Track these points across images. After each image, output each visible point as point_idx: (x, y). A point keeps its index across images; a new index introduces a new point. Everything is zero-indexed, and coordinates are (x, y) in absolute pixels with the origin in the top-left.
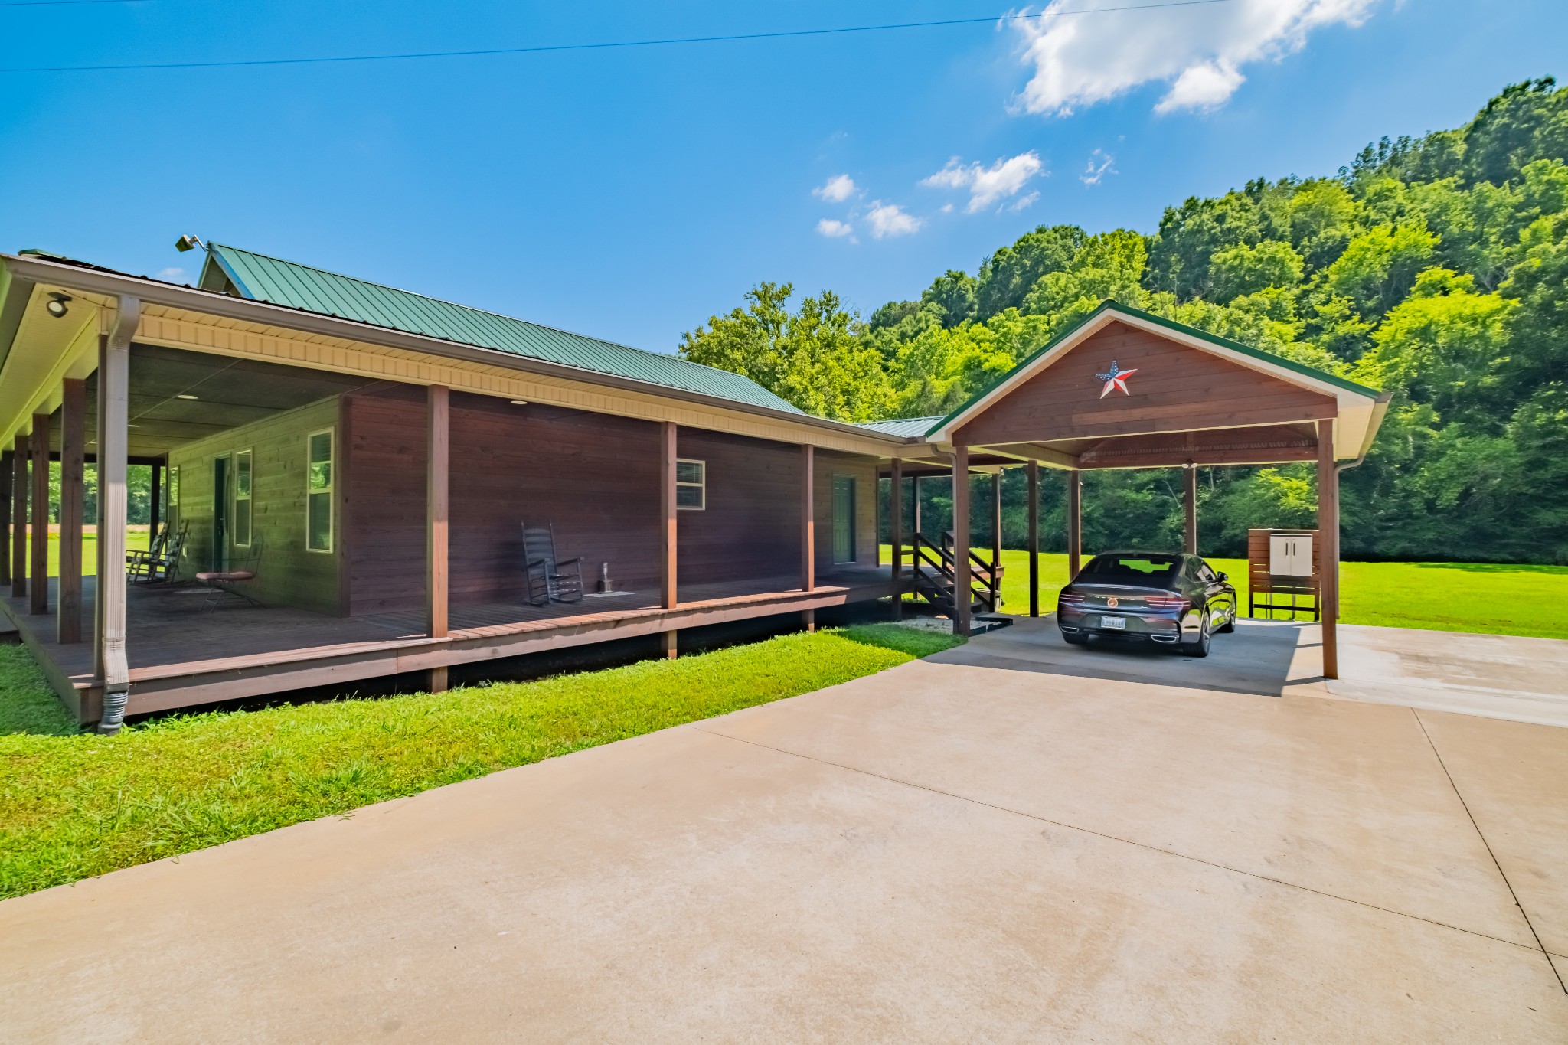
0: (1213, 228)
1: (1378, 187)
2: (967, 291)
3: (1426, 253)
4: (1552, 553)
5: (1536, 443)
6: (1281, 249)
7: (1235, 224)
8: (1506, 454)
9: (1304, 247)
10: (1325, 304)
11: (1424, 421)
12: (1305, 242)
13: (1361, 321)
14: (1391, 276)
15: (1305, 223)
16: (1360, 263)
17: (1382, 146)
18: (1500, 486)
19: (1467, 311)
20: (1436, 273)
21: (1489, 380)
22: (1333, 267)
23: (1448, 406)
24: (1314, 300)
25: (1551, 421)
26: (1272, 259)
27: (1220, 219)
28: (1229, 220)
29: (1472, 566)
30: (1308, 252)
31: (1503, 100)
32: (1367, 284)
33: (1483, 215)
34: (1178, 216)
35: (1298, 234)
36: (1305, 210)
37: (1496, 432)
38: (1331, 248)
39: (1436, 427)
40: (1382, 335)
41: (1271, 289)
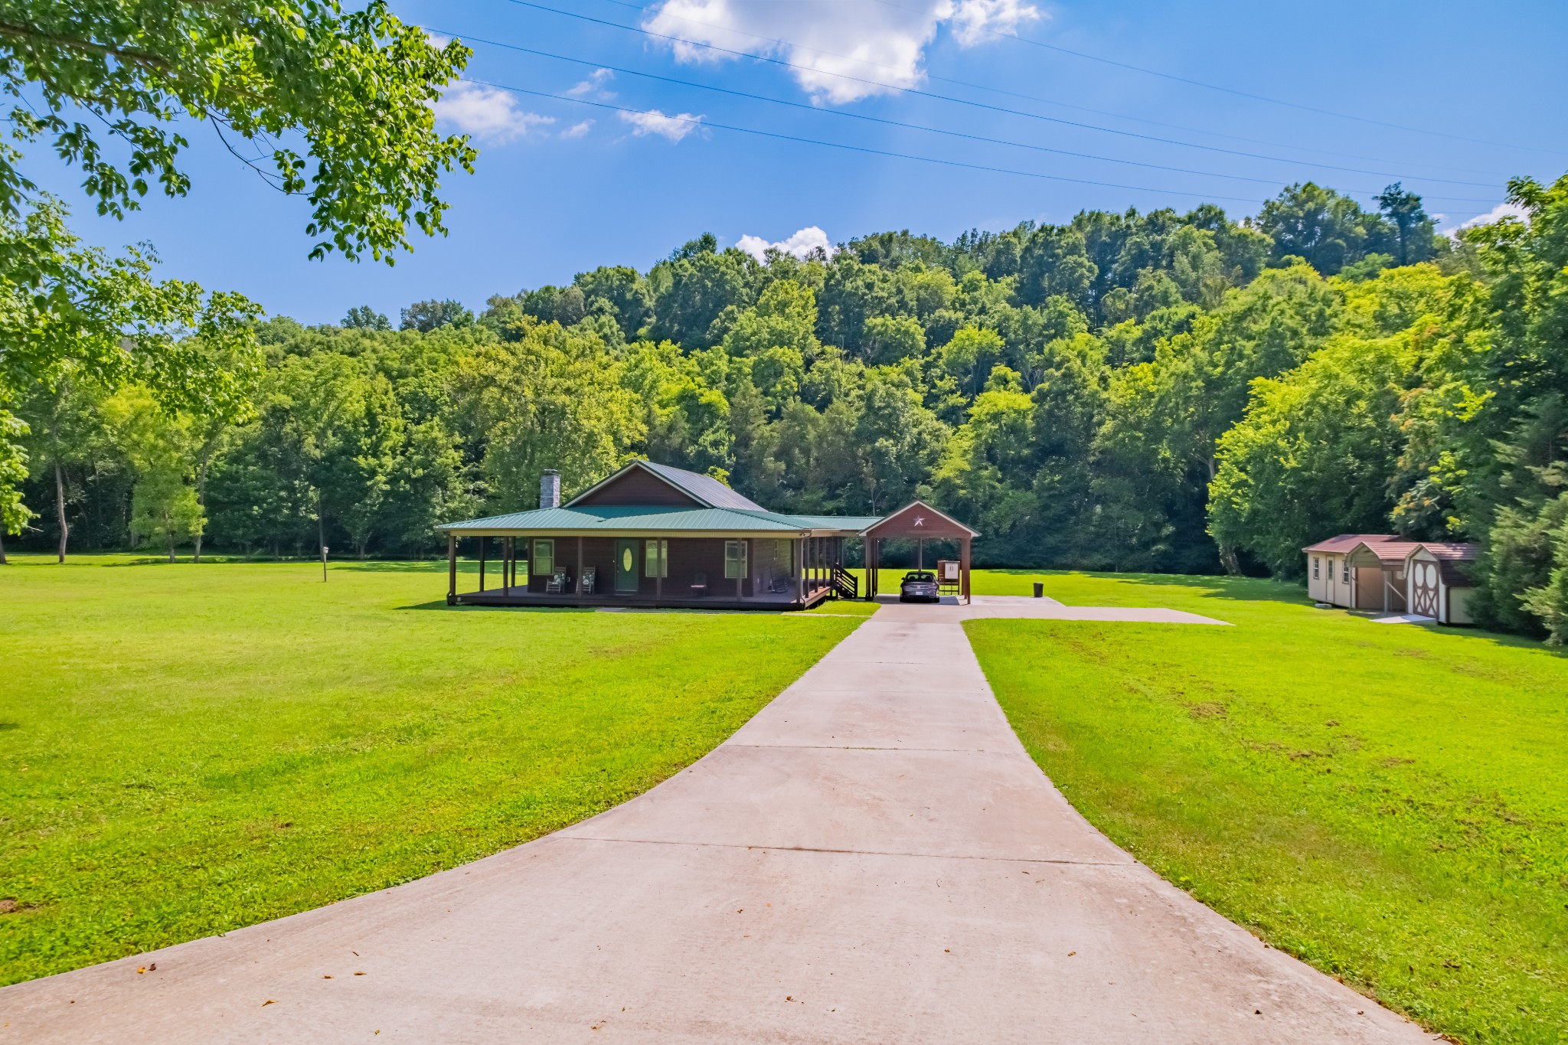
0: (864, 294)
1: (970, 276)
2: (643, 295)
3: (996, 351)
4: (1052, 562)
5: (1046, 494)
6: (912, 324)
7: (881, 294)
8: (1031, 501)
9: (925, 320)
10: (942, 378)
11: (993, 477)
12: (926, 316)
13: (961, 396)
14: (978, 361)
15: (925, 299)
16: (960, 349)
17: (973, 235)
18: (1029, 520)
19: (1016, 407)
20: (1000, 369)
21: (1026, 452)
22: (945, 348)
23: (1005, 466)
24: (936, 372)
25: (1052, 481)
26: (907, 332)
27: (870, 286)
28: (876, 289)
29: (1014, 571)
30: (928, 325)
31: (1041, 234)
32: (964, 365)
33: (1027, 329)
34: (838, 276)
35: (923, 308)
36: (927, 289)
37: (1028, 486)
38: (942, 326)
39: (1000, 481)
40: (973, 410)
41: (907, 358)
